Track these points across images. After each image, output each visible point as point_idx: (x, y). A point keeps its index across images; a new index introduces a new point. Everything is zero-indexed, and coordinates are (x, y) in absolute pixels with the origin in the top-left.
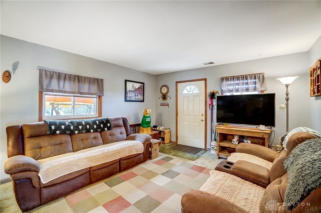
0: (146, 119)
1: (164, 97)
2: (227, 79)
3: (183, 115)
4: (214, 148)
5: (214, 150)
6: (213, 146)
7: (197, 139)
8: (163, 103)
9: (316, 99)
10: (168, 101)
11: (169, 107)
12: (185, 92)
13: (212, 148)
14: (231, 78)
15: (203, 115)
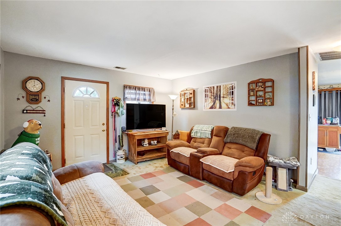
0: (36, 140)
1: (34, 98)
2: (130, 87)
3: (76, 126)
4: (122, 157)
5: (123, 159)
6: (122, 155)
7: (97, 154)
8: (29, 108)
9: (182, 110)
10: (43, 105)
11: (45, 116)
12: (77, 93)
13: (121, 157)
14: (133, 88)
15: (103, 124)
